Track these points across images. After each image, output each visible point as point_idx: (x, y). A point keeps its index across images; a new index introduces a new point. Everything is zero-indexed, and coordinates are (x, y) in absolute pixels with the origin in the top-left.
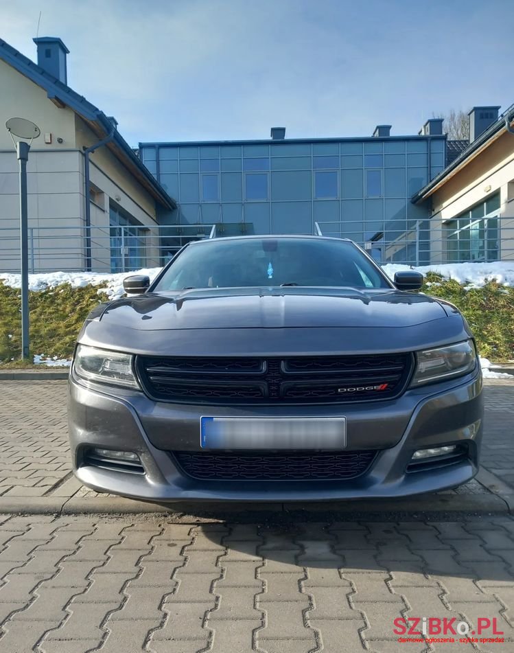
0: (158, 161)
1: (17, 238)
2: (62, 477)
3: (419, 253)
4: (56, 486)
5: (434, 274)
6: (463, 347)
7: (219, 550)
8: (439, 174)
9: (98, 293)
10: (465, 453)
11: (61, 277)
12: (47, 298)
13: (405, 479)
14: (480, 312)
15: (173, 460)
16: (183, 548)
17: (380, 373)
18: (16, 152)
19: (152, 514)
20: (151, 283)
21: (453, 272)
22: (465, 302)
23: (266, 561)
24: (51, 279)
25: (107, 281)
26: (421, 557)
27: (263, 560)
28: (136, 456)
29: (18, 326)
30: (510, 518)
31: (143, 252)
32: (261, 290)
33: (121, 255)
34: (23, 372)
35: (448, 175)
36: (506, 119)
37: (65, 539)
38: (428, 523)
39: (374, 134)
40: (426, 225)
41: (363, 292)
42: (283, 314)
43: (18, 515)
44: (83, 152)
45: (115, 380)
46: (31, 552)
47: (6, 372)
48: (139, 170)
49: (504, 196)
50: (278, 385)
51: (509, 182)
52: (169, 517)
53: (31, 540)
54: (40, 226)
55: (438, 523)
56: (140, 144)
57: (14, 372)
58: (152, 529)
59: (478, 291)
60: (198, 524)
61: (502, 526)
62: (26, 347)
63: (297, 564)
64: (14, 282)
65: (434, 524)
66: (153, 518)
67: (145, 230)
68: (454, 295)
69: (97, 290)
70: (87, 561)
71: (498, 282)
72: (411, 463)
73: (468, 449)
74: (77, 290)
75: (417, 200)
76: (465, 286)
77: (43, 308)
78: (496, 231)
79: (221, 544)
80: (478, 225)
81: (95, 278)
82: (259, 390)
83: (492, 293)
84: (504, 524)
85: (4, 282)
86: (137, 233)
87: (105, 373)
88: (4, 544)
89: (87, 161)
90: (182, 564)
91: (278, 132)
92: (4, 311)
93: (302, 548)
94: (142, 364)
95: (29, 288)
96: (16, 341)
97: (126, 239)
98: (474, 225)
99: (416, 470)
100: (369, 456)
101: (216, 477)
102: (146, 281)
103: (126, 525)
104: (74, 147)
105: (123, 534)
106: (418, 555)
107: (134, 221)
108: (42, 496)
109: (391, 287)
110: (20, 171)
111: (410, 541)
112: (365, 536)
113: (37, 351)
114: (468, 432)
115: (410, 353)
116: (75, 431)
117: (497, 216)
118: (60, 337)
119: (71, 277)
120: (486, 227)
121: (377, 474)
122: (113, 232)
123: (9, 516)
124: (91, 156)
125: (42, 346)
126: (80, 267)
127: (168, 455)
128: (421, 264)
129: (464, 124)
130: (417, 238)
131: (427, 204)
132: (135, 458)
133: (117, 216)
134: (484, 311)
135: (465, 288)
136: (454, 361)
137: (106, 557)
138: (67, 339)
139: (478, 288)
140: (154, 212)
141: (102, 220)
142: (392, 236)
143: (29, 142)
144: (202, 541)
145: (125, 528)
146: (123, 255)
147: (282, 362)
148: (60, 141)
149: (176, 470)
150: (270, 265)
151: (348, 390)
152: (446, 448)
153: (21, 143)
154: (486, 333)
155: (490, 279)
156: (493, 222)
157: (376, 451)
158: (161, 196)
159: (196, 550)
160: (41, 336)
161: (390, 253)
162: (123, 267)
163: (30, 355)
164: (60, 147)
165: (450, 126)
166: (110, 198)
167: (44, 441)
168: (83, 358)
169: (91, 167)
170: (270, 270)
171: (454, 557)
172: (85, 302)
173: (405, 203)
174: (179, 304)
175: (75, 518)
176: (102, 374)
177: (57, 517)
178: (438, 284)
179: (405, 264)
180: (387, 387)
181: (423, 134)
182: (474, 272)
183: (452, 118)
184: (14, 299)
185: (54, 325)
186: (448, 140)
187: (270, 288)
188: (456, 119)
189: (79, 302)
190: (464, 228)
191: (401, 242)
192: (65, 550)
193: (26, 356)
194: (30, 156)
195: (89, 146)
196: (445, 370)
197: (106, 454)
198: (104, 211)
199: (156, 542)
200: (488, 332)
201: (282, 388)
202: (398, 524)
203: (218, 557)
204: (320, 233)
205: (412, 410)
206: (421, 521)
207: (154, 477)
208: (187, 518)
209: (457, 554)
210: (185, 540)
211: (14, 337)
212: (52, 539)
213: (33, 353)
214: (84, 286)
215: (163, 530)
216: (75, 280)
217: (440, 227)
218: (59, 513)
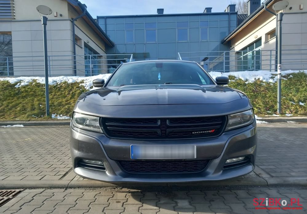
0: (106, 25)
1: (42, 61)
2: (67, 171)
3: (225, 66)
4: (65, 175)
5: (232, 76)
6: (249, 112)
7: (140, 204)
8: (234, 30)
9: (80, 85)
10: (249, 160)
11: (63, 78)
12: (57, 88)
13: (222, 172)
14: (252, 94)
15: (118, 165)
16: (123, 203)
17: (211, 125)
18: (41, 21)
19: (109, 188)
20: (105, 82)
21: (241, 75)
22: (246, 89)
23: (161, 209)
24: (59, 79)
25: (84, 80)
26: (230, 207)
27: (159, 209)
28: (102, 162)
29: (44, 101)
30: (268, 188)
31: (100, 67)
32: (156, 86)
33: (90, 68)
34: (47, 122)
35: (238, 31)
36: (264, 5)
37: (70, 200)
38: (232, 191)
39: (204, 11)
40: (228, 54)
41: (202, 86)
42: (167, 98)
43: (48, 188)
44: (72, 20)
45: (92, 128)
46: (55, 206)
47: (39, 122)
48: (97, 29)
49: (263, 40)
50: (166, 131)
51: (266, 34)
52: (116, 189)
53: (55, 200)
54: (53, 55)
55: (237, 191)
56: (97, 17)
57: (43, 122)
58: (109, 195)
59: (251, 84)
60: (129, 192)
61: (265, 192)
62: (48, 111)
63: (174, 210)
64: (41, 81)
65: (235, 191)
66: (109, 189)
67: (101, 57)
68: (241, 86)
69: (79, 84)
70: (80, 210)
71: (260, 80)
72: (225, 165)
73: (250, 159)
74: (70, 84)
75: (224, 42)
76: (246, 82)
77: (55, 93)
78: (260, 56)
79: (140, 201)
80: (251, 53)
81: (79, 79)
82: (157, 133)
83: (258, 85)
84: (266, 191)
85: (37, 81)
86: (97, 58)
87: (87, 125)
88: (43, 202)
89: (73, 25)
90: (123, 211)
91: (160, 11)
92: (37, 94)
93: (176, 203)
94: (104, 121)
95: (49, 83)
96: (43, 108)
97: (92, 61)
98: (249, 54)
99: (227, 168)
100: (206, 162)
101: (137, 172)
102: (103, 82)
103: (97, 193)
104: (67, 18)
105: (96, 197)
106: (228, 206)
107: (95, 52)
108: (59, 180)
109: (214, 84)
110: (43, 30)
111: (224, 199)
112: (204, 197)
113: (53, 112)
114: (251, 151)
115: (225, 115)
116: (74, 151)
117: (260, 50)
118: (63, 106)
119: (67, 78)
120: (255, 54)
121: (210, 170)
122: (86, 58)
123: (44, 189)
124: (75, 22)
125: (55, 110)
126: (72, 74)
127: (116, 162)
128: (226, 72)
129: (245, 7)
130: (224, 60)
131: (228, 44)
132: (101, 163)
133: (88, 50)
134: (254, 93)
135: (246, 83)
136: (244, 119)
137: (89, 208)
138: (66, 107)
139: (252, 82)
140: (104, 48)
141: (81, 52)
142: (212, 59)
143: (47, 16)
144: (132, 200)
145: (97, 194)
146: (91, 68)
147: (167, 120)
148: (61, 15)
149: (120, 169)
150: (159, 74)
151: (197, 133)
152: (241, 158)
153: (43, 17)
154: (255, 103)
155: (257, 78)
156: (258, 52)
157: (210, 160)
158: (107, 40)
159: (129, 204)
160: (55, 106)
161: (211, 66)
162: (91, 74)
163: (50, 114)
164: (61, 18)
165: (239, 8)
166: (84, 42)
167: (58, 154)
168: (76, 118)
169: (75, 27)
170: (159, 76)
171: (244, 207)
172: (74, 90)
173: (218, 43)
174: (119, 93)
175: (74, 190)
176: (85, 126)
177: (66, 189)
178: (234, 81)
179: (218, 71)
180: (214, 131)
181: (226, 11)
182: (250, 75)
183: (240, 4)
184: (42, 89)
185: (60, 101)
186: (238, 14)
187: (159, 85)
188: (241, 5)
189: (72, 90)
190: (244, 55)
191: (216, 61)
192: (70, 205)
193: (48, 114)
194: (48, 23)
195: (74, 18)
196: (240, 123)
197: (87, 162)
198: (82, 48)
199: (111, 201)
200: (256, 102)
201: (167, 132)
202: (219, 192)
203: (139, 207)
204: (181, 59)
205: (226, 141)
206: (228, 190)
207: (110, 172)
208: (124, 189)
209: (246, 205)
210: (124, 200)
211: (42, 106)
212: (64, 200)
213: (51, 113)
214: (74, 82)
215: (114, 195)
216: (69, 80)
217: (234, 55)
218: (67, 187)
